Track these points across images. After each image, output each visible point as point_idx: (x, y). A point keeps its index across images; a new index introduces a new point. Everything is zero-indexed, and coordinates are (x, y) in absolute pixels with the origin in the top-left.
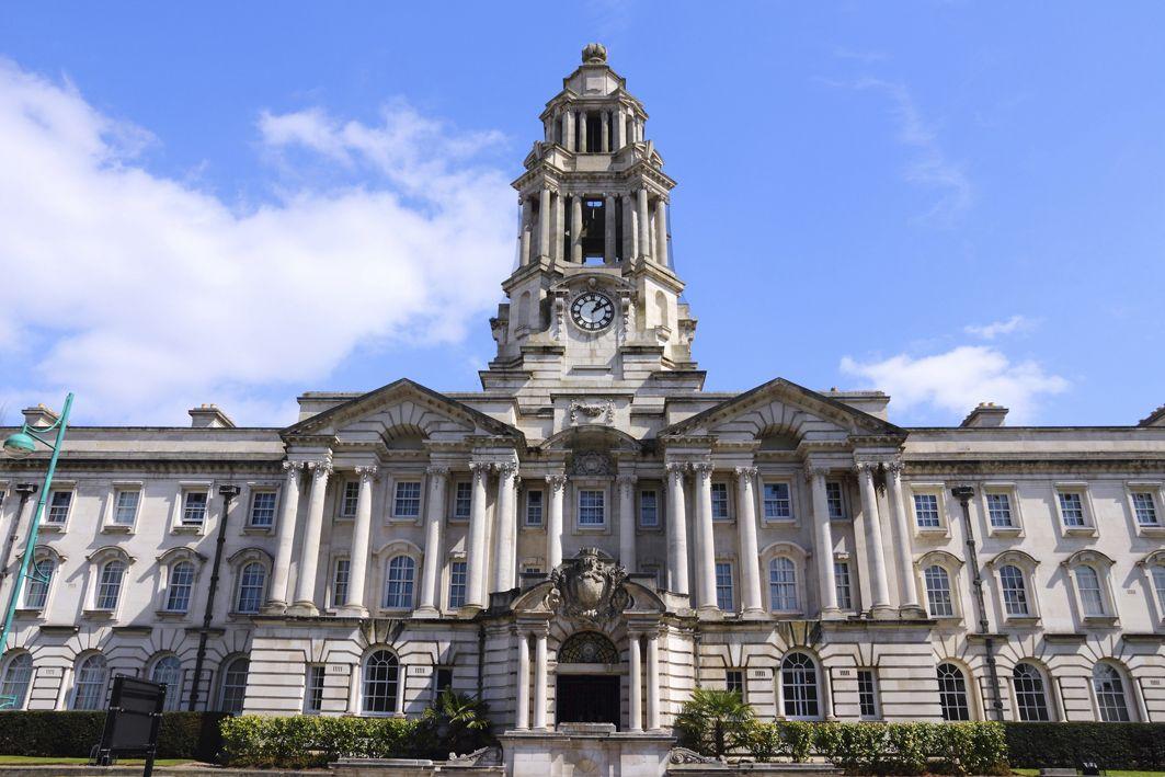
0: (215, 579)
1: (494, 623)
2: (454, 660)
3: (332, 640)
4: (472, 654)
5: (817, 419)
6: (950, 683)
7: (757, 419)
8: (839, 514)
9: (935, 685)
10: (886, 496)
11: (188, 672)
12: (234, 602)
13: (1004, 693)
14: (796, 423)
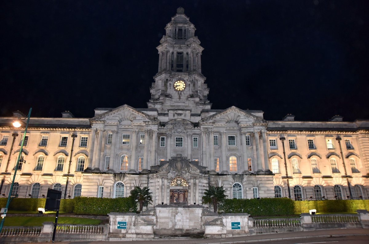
0: (70, 162)
1: (152, 175)
2: (140, 186)
3: (106, 179)
4: (145, 184)
5: (243, 118)
6: (277, 191)
7: (227, 118)
8: (249, 144)
9: (274, 192)
10: (262, 140)
11: (63, 188)
12: (76, 168)
13: (291, 194)
14: (238, 119)
